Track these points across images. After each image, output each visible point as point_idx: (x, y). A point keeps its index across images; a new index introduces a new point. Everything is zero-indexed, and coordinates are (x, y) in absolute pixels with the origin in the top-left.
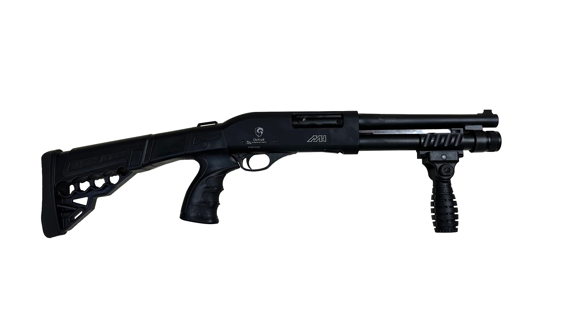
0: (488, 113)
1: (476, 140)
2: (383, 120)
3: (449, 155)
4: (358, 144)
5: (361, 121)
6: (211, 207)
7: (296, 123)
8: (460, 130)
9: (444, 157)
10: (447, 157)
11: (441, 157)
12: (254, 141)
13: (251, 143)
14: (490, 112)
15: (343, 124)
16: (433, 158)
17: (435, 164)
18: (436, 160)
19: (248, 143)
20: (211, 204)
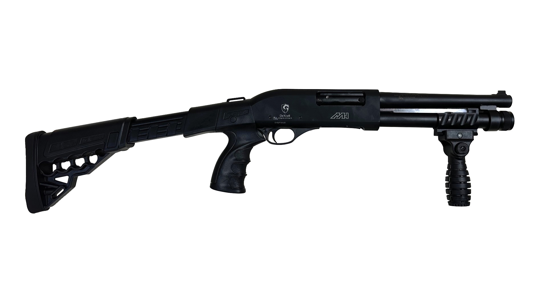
0: (502, 94)
1: (490, 120)
2: (403, 99)
3: (465, 134)
4: (379, 121)
5: (381, 99)
6: (239, 178)
7: (319, 100)
8: (475, 110)
9: (460, 135)
10: (463, 136)
11: (458, 135)
12: (281, 117)
13: (277, 119)
14: (504, 93)
15: (365, 102)
16: (450, 136)
17: (452, 142)
18: (452, 138)
19: (275, 118)
20: (240, 175)
